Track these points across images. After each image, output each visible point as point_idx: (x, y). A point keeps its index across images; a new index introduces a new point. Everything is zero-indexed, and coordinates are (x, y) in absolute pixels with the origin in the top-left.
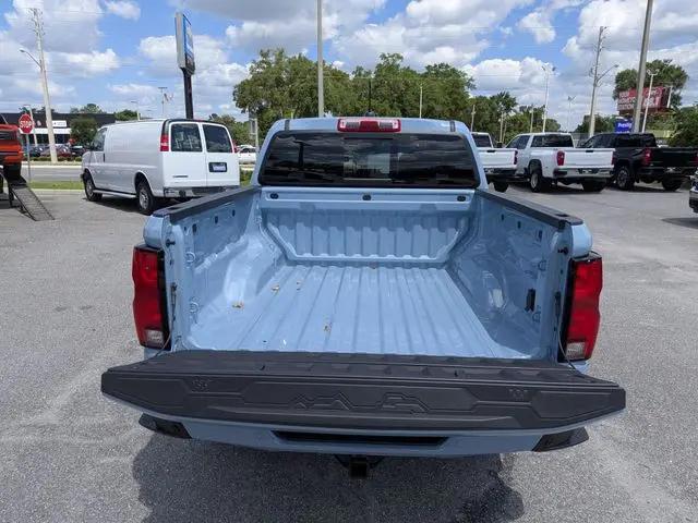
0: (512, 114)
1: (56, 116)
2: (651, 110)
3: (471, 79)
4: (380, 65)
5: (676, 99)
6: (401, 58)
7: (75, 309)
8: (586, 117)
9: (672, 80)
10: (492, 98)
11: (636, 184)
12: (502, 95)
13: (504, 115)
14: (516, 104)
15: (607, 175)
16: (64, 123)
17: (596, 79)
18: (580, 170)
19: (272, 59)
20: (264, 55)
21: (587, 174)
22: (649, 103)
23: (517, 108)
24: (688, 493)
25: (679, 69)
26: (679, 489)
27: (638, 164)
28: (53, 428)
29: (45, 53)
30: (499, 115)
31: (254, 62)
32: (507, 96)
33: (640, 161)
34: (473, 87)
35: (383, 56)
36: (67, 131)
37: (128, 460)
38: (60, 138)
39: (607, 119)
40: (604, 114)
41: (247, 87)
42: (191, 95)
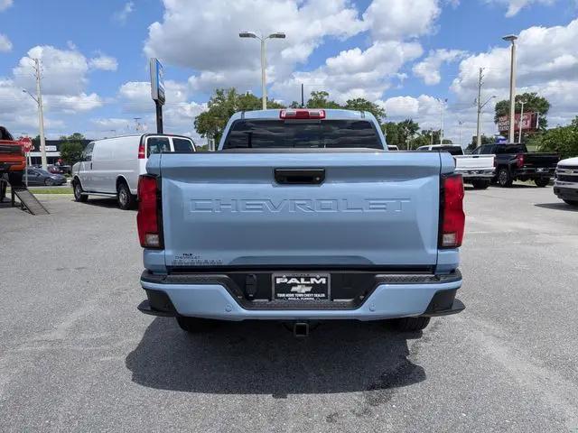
0: (416, 136)
1: (48, 143)
2: (524, 130)
3: (383, 110)
4: (311, 100)
5: (543, 122)
6: (327, 94)
7: (72, 270)
8: (474, 138)
9: (538, 108)
10: (400, 124)
11: (514, 183)
12: (406, 122)
13: (409, 137)
14: (418, 128)
15: (491, 175)
16: (54, 148)
17: (480, 107)
18: (469, 172)
19: (226, 96)
20: (220, 93)
21: (475, 175)
22: (522, 125)
23: (419, 131)
24: (548, 364)
25: (543, 99)
26: (541, 362)
27: (514, 166)
28: (60, 342)
29: (43, 96)
30: (405, 137)
31: (211, 99)
32: (411, 122)
33: (516, 164)
34: (384, 116)
35: (313, 94)
36: (58, 154)
37: (122, 358)
38: (50, 160)
39: (491, 139)
40: (488, 136)
41: (206, 118)
42: (161, 120)
